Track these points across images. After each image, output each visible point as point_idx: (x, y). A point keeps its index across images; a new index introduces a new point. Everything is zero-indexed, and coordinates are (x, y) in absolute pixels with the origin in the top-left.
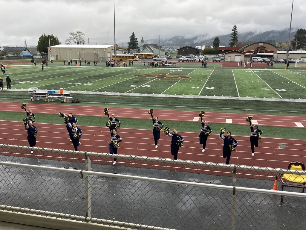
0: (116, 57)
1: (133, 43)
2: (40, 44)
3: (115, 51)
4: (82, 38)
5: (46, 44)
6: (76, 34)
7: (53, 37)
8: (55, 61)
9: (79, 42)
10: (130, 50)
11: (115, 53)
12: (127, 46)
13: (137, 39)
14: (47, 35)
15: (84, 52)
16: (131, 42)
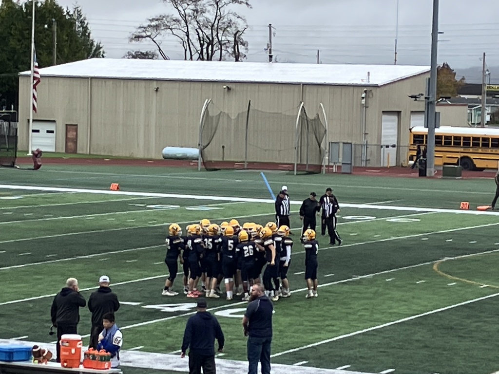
0: (438, 143)
11: (432, 121)
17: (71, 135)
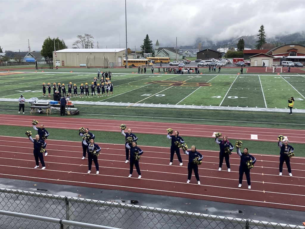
0: (128, 62)
1: (147, 47)
2: (44, 48)
3: (126, 55)
4: (91, 41)
5: (51, 48)
6: (85, 37)
7: (59, 40)
8: (60, 67)
9: (87, 45)
10: (144, 54)
11: (127, 58)
12: (140, 49)
13: (151, 41)
14: (52, 38)
15: (92, 57)
16: (145, 45)
17: (63, 63)
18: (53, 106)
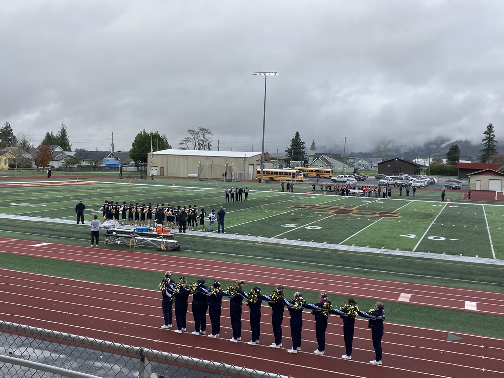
0: (264, 173)
1: (297, 151)
2: (135, 146)
3: (262, 162)
4: (208, 139)
5: (146, 147)
6: (199, 133)
7: (159, 135)
8: (157, 177)
9: (202, 145)
10: (291, 162)
11: (263, 167)
12: (284, 155)
13: (303, 143)
14: (148, 132)
15: (208, 163)
16: (293, 148)
17: (162, 170)
18: (141, 235)
